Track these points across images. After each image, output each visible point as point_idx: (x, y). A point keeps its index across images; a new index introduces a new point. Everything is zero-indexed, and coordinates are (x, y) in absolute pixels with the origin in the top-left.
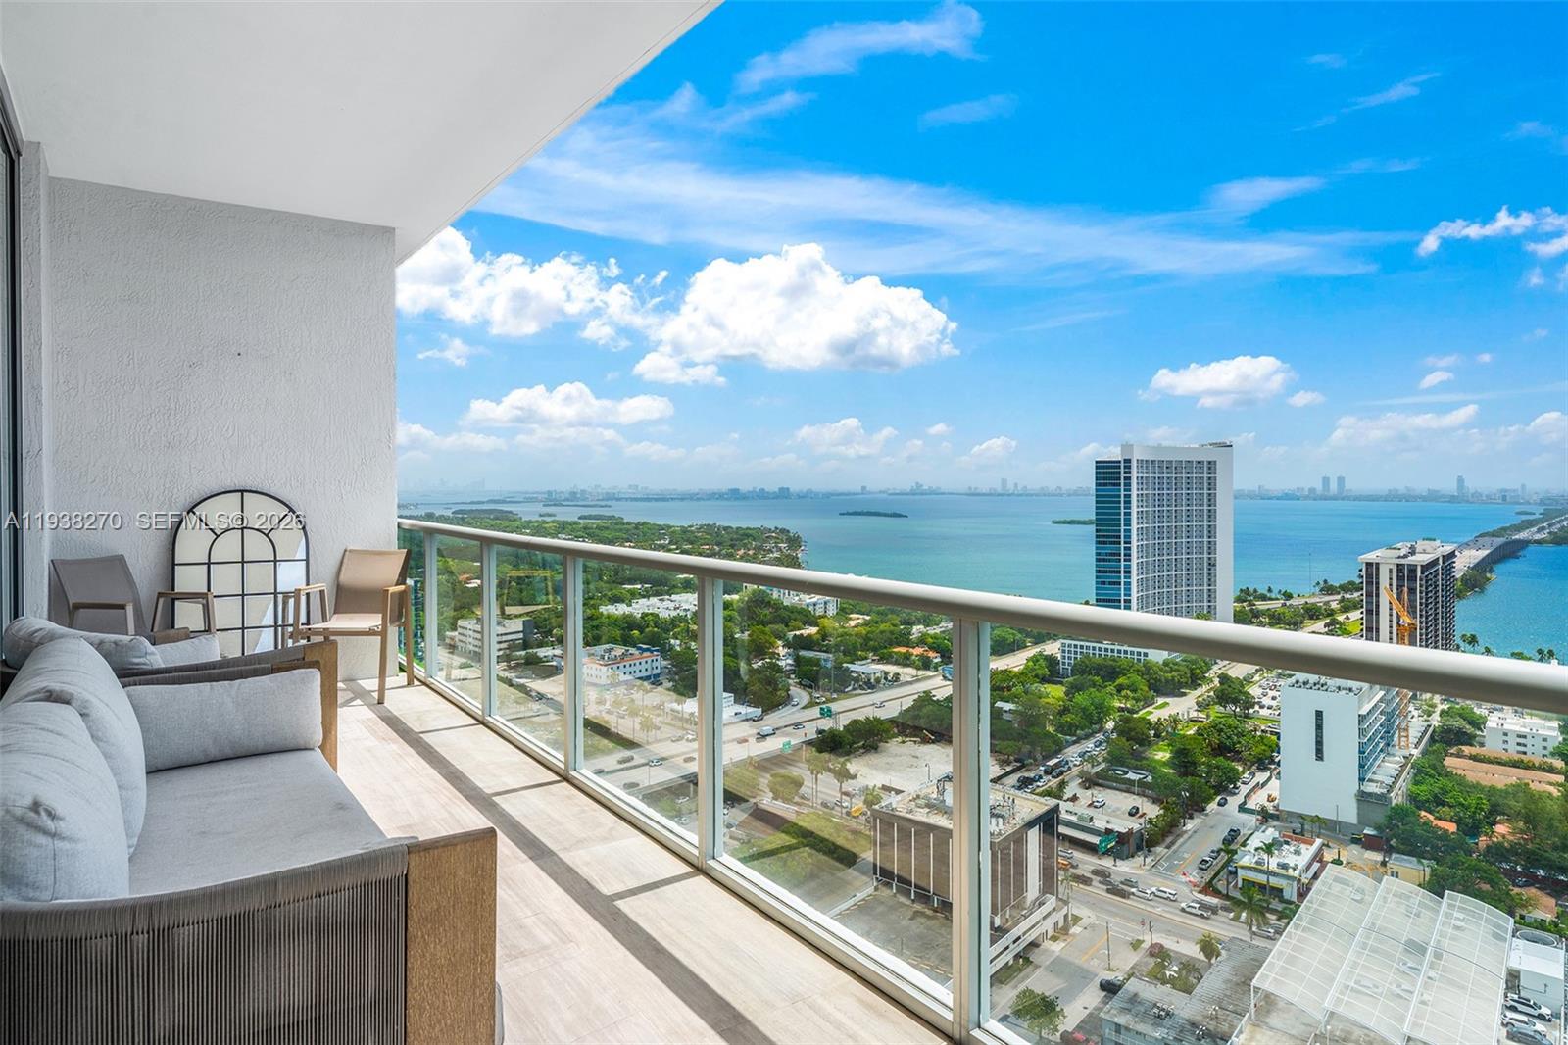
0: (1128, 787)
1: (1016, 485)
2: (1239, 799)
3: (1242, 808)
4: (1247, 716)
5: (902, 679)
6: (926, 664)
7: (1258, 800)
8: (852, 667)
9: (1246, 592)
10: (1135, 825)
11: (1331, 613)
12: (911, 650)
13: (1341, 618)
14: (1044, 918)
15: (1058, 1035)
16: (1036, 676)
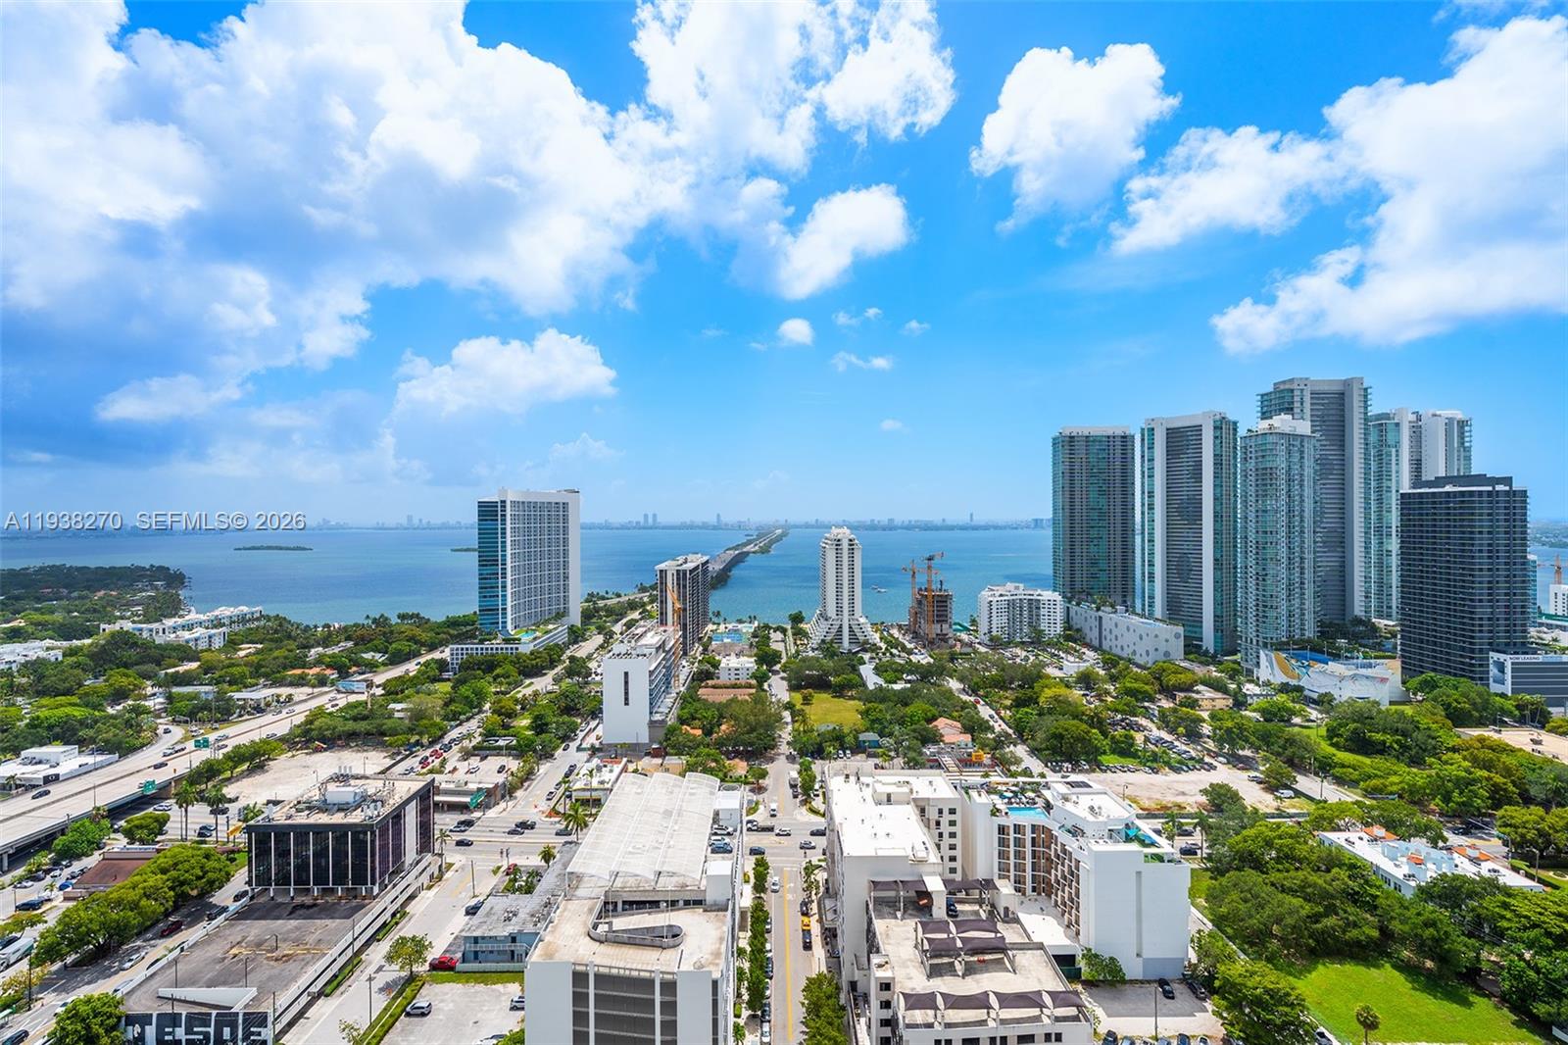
0: (498, 751)
1: (421, 520)
2: (578, 742)
3: (579, 749)
4: (587, 683)
5: (296, 698)
6: (322, 681)
7: (591, 740)
8: (237, 695)
9: (591, 595)
10: (500, 779)
11: (644, 605)
12: (307, 671)
13: (649, 608)
14: (421, 873)
15: (427, 964)
16: (428, 677)
